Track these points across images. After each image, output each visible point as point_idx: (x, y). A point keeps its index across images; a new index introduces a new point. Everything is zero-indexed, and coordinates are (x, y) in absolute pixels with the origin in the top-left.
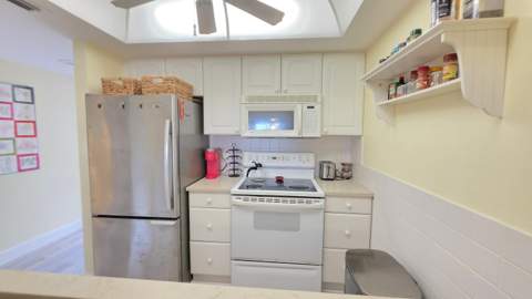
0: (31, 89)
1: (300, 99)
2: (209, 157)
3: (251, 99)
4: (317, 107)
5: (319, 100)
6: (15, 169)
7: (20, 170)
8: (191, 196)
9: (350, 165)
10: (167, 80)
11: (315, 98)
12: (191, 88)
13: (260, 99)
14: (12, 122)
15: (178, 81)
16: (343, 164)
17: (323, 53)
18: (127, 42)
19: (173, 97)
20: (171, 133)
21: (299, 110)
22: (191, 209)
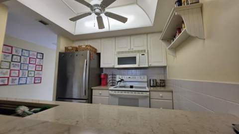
0: (43, 54)
1: (139, 51)
2: (102, 77)
3: (119, 53)
4: (146, 55)
5: (147, 52)
6: (33, 82)
7: (34, 83)
8: (93, 91)
9: (164, 80)
10: (87, 46)
11: (145, 51)
12: (96, 50)
13: (123, 52)
14: (35, 65)
15: (91, 46)
16: (160, 80)
17: (147, 34)
18: (75, 34)
19: (88, 51)
20: (86, 65)
21: (138, 56)
22: (93, 97)
